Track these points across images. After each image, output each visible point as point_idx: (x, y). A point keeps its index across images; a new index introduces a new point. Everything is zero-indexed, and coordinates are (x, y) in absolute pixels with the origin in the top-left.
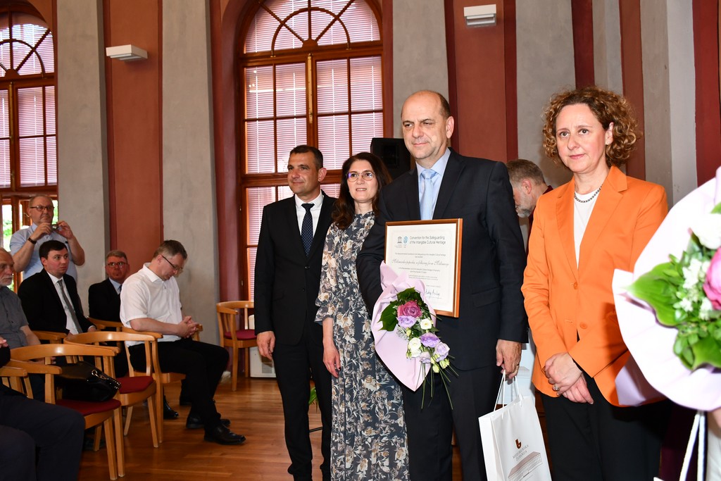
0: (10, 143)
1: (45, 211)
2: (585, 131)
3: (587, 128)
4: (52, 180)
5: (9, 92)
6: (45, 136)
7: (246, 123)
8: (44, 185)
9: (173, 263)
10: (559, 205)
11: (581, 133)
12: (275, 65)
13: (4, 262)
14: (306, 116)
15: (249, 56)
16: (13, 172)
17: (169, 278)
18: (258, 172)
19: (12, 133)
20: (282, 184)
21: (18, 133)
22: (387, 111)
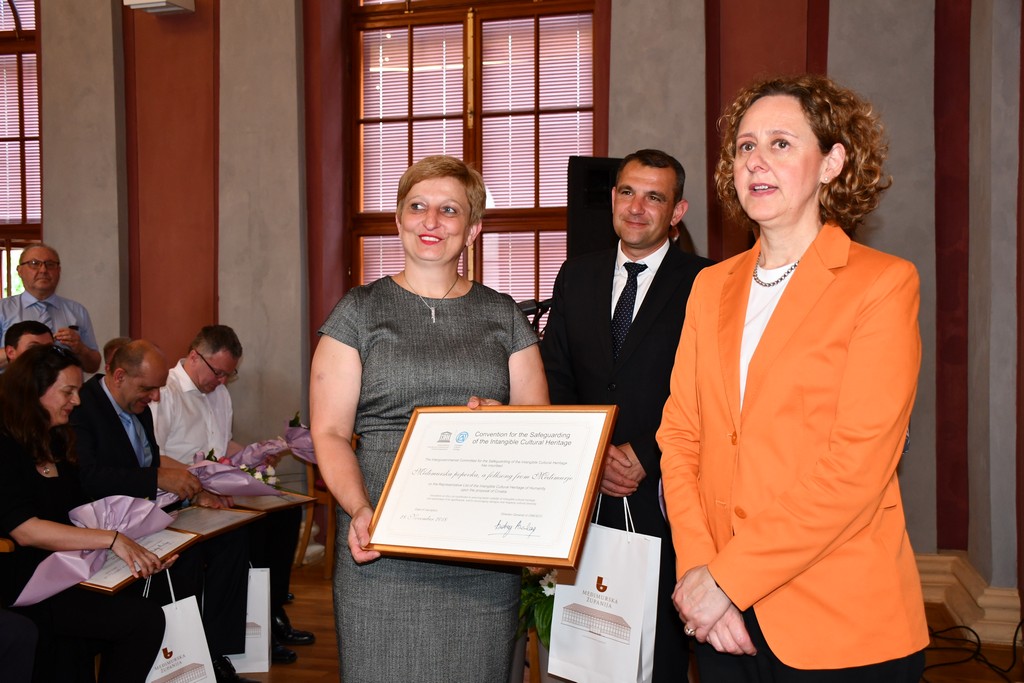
1: (42, 270)
2: (783, 144)
3: (788, 138)
4: (34, 214)
6: (22, 139)
7: (362, 125)
8: (20, 223)
9: (215, 367)
10: (727, 287)
11: (777, 146)
12: (412, 27)
14: (463, 116)
15: (368, 10)
17: (213, 389)
18: (381, 209)
22: (600, 109)
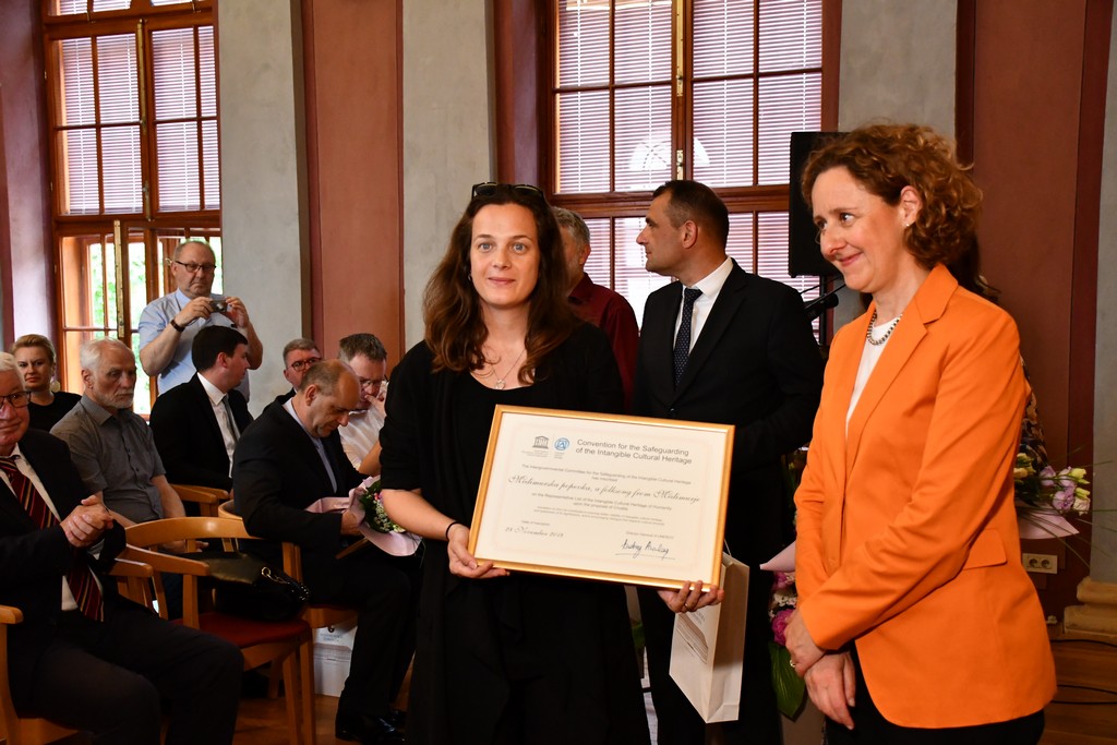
0: (141, 131)
1: (199, 273)
4: (212, 201)
5: (137, 36)
6: (199, 119)
7: (558, 96)
8: (198, 209)
13: (117, 366)
14: (672, 83)
16: (147, 185)
18: (579, 190)
19: (144, 115)
20: (624, 213)
21: (154, 113)
22: (830, 70)
